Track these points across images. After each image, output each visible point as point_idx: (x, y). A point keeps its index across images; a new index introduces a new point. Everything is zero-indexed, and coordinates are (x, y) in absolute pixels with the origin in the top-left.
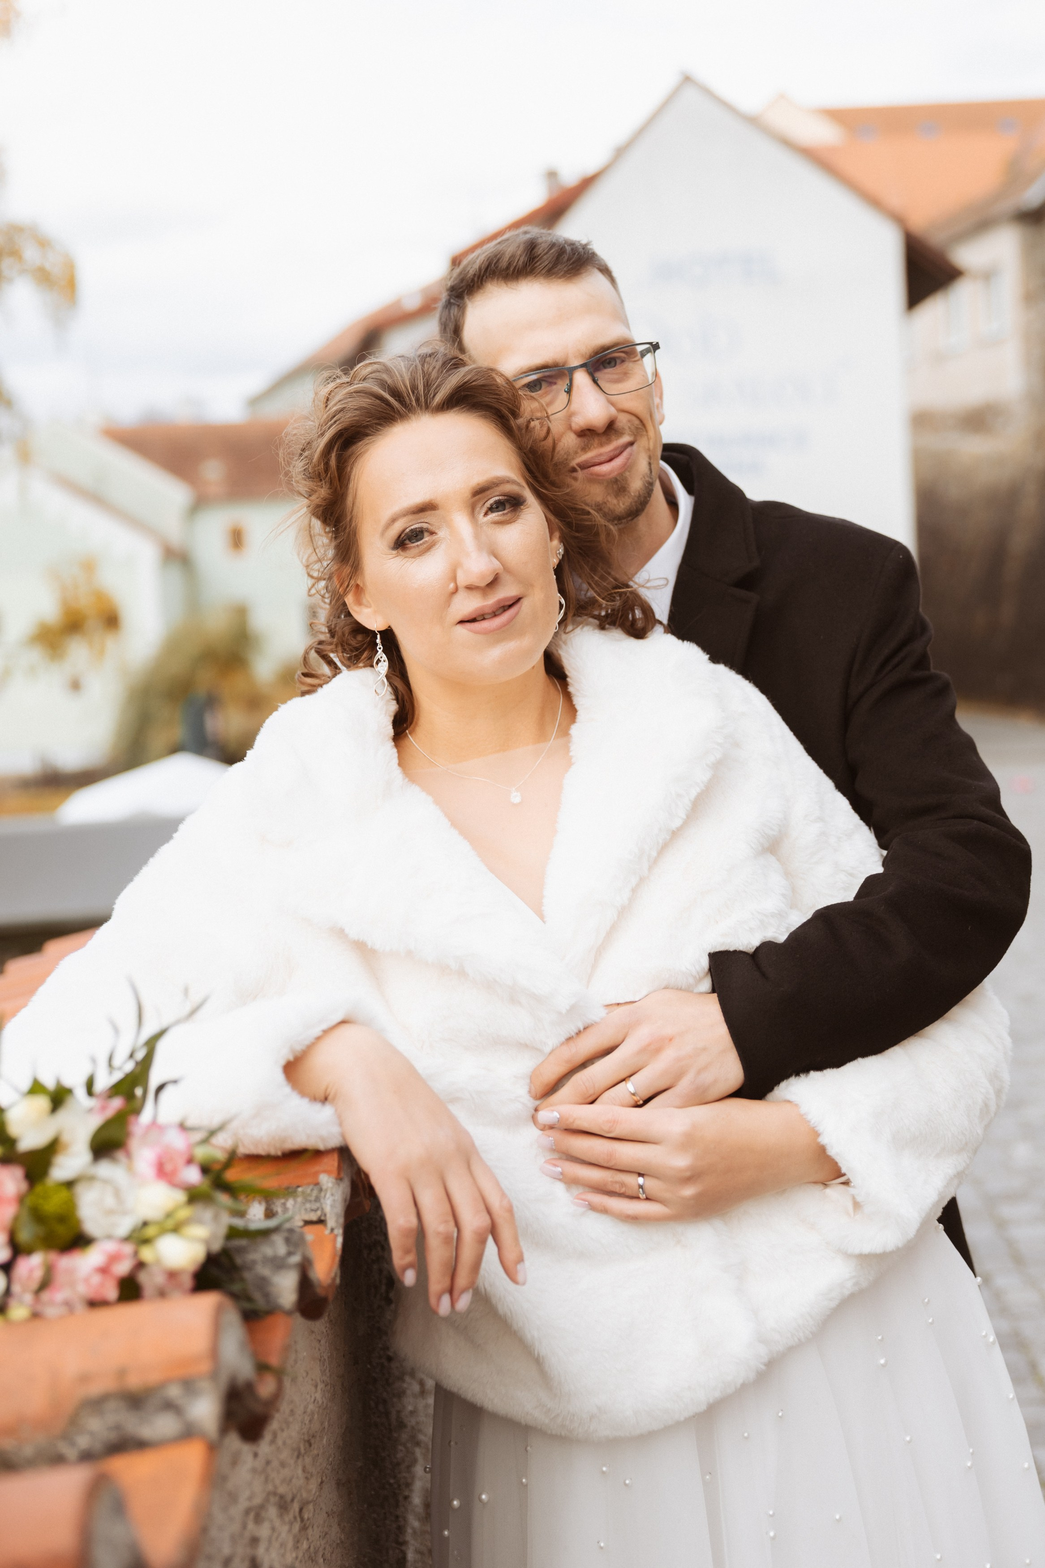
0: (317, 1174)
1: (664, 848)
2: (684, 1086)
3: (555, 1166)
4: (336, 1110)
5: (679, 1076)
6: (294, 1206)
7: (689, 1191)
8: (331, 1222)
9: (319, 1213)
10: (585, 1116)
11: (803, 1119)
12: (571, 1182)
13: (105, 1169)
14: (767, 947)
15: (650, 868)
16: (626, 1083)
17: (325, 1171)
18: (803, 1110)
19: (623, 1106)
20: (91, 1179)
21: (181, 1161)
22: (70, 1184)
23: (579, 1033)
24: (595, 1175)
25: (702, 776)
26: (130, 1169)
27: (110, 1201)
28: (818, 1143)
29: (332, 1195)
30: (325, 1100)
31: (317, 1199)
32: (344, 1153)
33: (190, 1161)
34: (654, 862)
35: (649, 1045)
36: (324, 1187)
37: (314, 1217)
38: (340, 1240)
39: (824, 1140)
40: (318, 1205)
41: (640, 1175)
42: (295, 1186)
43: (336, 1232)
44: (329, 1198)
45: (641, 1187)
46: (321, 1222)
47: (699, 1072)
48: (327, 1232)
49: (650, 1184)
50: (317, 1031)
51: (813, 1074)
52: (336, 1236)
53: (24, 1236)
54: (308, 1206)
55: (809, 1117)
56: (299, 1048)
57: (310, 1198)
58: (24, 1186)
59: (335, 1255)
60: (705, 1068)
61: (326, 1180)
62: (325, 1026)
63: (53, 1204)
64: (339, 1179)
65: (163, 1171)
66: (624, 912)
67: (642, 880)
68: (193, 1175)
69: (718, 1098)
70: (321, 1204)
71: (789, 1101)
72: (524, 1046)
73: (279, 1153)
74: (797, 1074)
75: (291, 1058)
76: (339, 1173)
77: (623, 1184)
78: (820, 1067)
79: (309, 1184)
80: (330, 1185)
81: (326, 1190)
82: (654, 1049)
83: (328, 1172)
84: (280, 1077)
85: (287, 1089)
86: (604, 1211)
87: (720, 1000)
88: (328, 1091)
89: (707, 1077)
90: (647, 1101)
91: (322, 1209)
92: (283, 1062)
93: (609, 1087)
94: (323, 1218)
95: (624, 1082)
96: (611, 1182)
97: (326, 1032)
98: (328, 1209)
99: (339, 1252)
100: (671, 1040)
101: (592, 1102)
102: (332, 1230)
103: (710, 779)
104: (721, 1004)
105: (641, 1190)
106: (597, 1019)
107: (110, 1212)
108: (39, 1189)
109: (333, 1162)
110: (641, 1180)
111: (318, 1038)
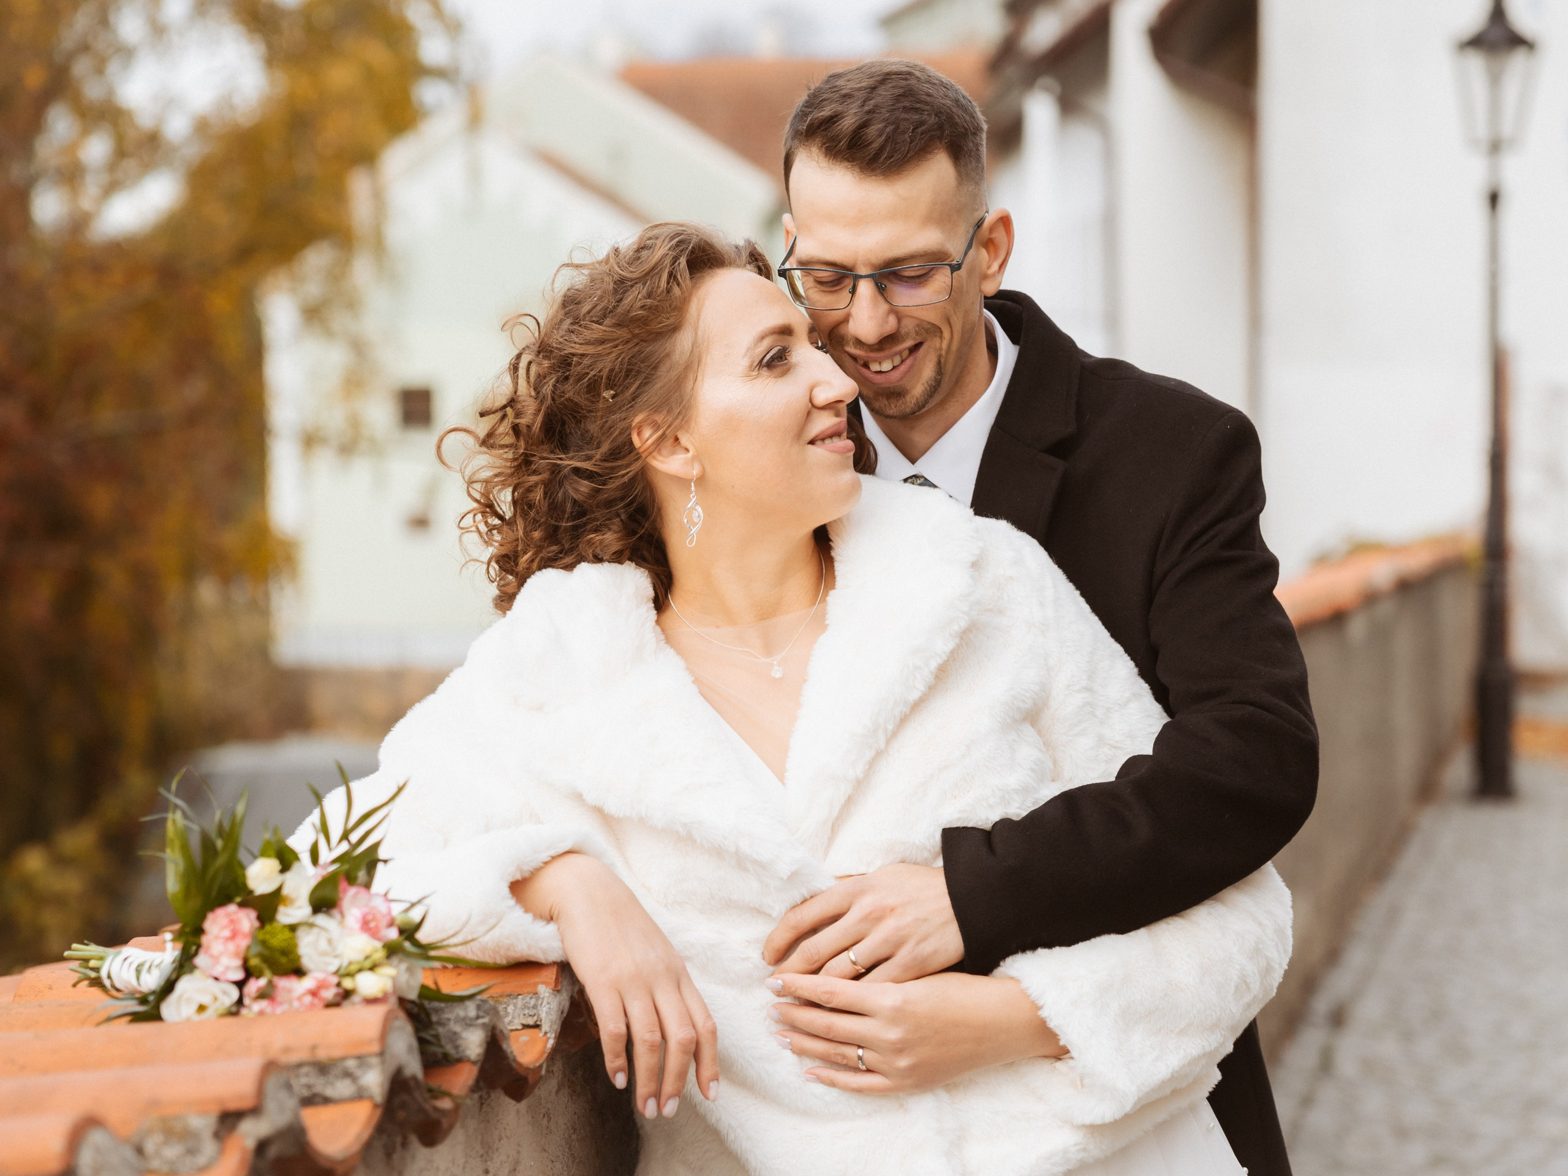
0: (536, 984)
1: (903, 721)
2: (902, 956)
3: (785, 1037)
4: (559, 929)
5: (899, 944)
6: (514, 1011)
7: (903, 1062)
8: (545, 1027)
9: (535, 1018)
10: (811, 986)
11: (1025, 994)
12: (800, 1052)
13: (321, 919)
14: (1005, 824)
15: (888, 742)
16: (848, 952)
17: (543, 983)
18: (1024, 985)
19: (844, 977)
20: (311, 925)
21: (384, 922)
22: (293, 928)
23: (804, 901)
24: (819, 1046)
25: (943, 646)
26: (342, 923)
27: (323, 945)
28: (1038, 1016)
29: (548, 1003)
30: (551, 919)
31: (535, 1007)
32: (565, 968)
33: (391, 924)
34: (893, 737)
35: (870, 913)
36: (542, 996)
37: (531, 1022)
38: (551, 1043)
39: (1044, 1013)
40: (535, 1011)
41: (860, 1047)
42: (516, 994)
43: (549, 1035)
44: (545, 1006)
45: (860, 1058)
46: (537, 1026)
47: (919, 942)
48: (541, 1035)
49: (869, 1056)
50: (545, 856)
51: (1041, 951)
52: (548, 1039)
53: (254, 962)
54: (526, 1012)
55: (1029, 992)
56: (527, 868)
57: (529, 1005)
58: (257, 924)
59: (544, 1052)
60: (923, 939)
61: (544, 990)
62: (553, 853)
63: (278, 940)
64: (557, 991)
65: (367, 926)
66: (861, 785)
67: (879, 754)
68: (393, 934)
69: (938, 970)
70: (538, 1011)
71: (1012, 978)
72: (758, 912)
73: (504, 962)
74: (1024, 951)
75: (518, 877)
76: (556, 986)
77: (844, 1056)
78: (1049, 945)
79: (529, 993)
80: (547, 994)
81: (543, 998)
82: (875, 918)
83: (546, 983)
84: (506, 891)
85: (512, 902)
86: (832, 1084)
87: (945, 874)
88: (552, 913)
89: (927, 948)
90: (869, 970)
91: (539, 1015)
92: (511, 879)
93: (832, 956)
94: (538, 1023)
95: (847, 951)
96: (834, 1053)
97: (554, 858)
98: (543, 1015)
99: (548, 1051)
100: (892, 910)
101: (816, 971)
102: (546, 1033)
103: (954, 649)
104: (946, 877)
105: (860, 1061)
106: (824, 888)
107: (324, 954)
108: (268, 928)
109: (551, 974)
110: (860, 1052)
111: (546, 863)
